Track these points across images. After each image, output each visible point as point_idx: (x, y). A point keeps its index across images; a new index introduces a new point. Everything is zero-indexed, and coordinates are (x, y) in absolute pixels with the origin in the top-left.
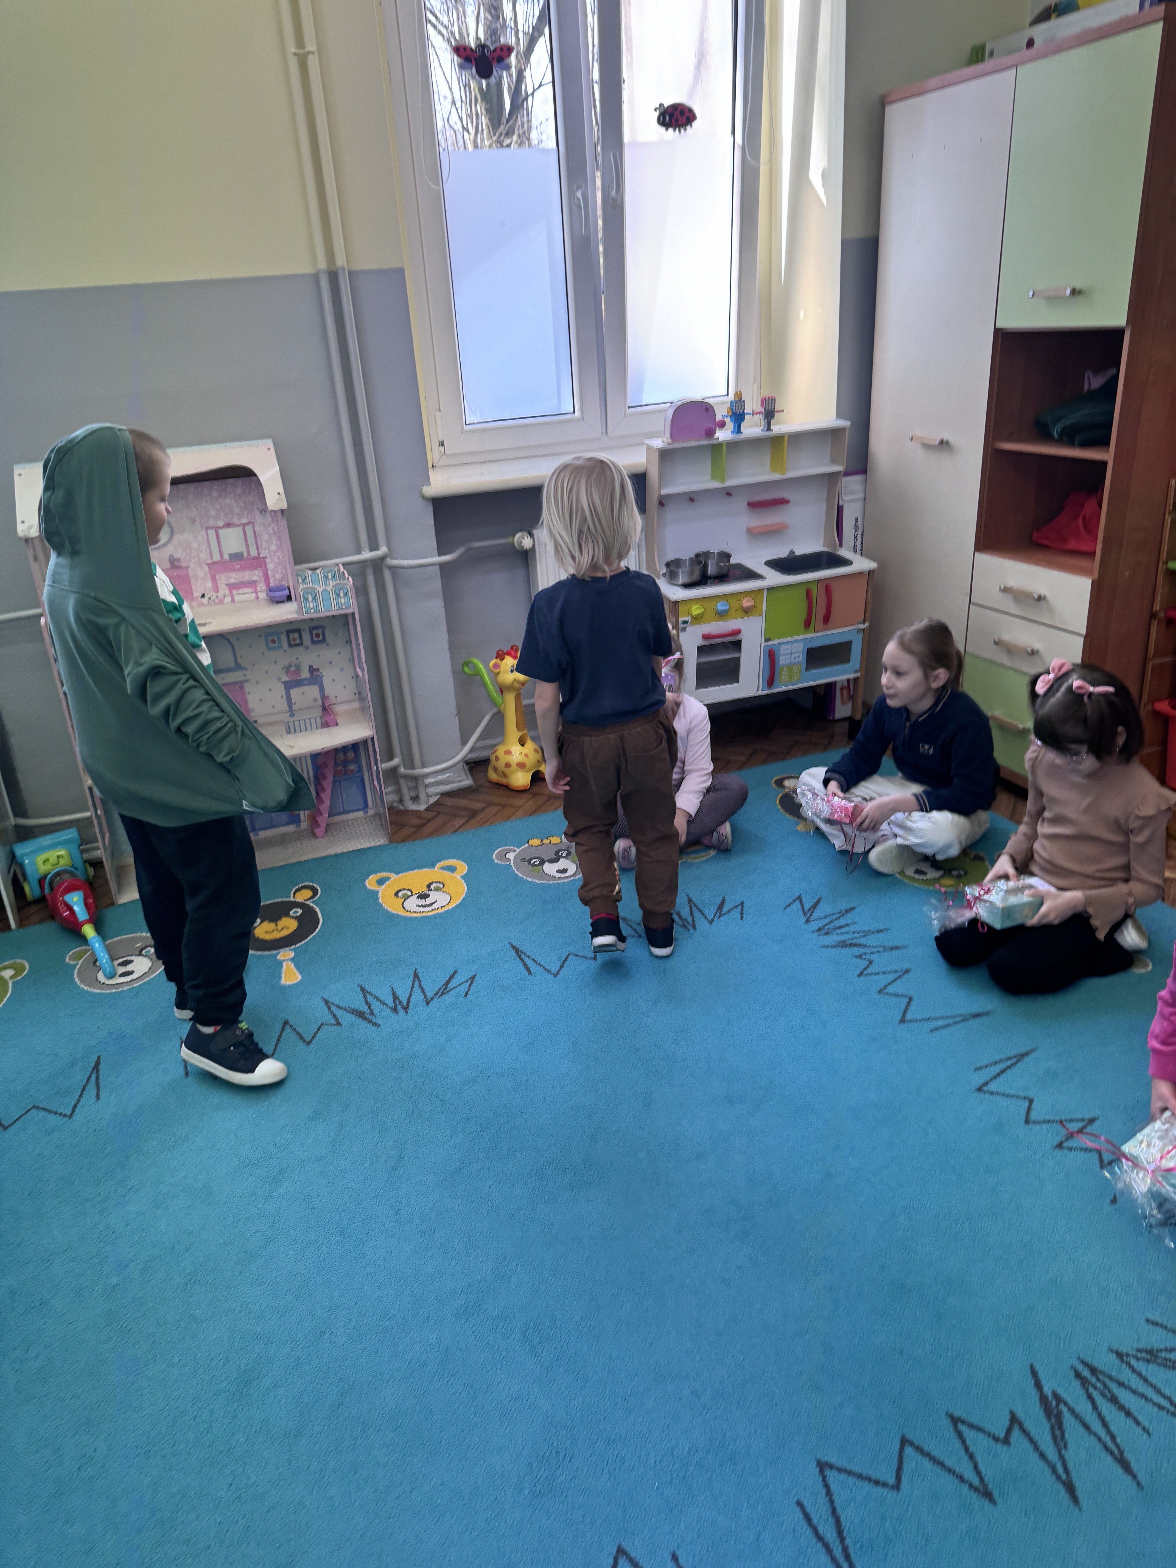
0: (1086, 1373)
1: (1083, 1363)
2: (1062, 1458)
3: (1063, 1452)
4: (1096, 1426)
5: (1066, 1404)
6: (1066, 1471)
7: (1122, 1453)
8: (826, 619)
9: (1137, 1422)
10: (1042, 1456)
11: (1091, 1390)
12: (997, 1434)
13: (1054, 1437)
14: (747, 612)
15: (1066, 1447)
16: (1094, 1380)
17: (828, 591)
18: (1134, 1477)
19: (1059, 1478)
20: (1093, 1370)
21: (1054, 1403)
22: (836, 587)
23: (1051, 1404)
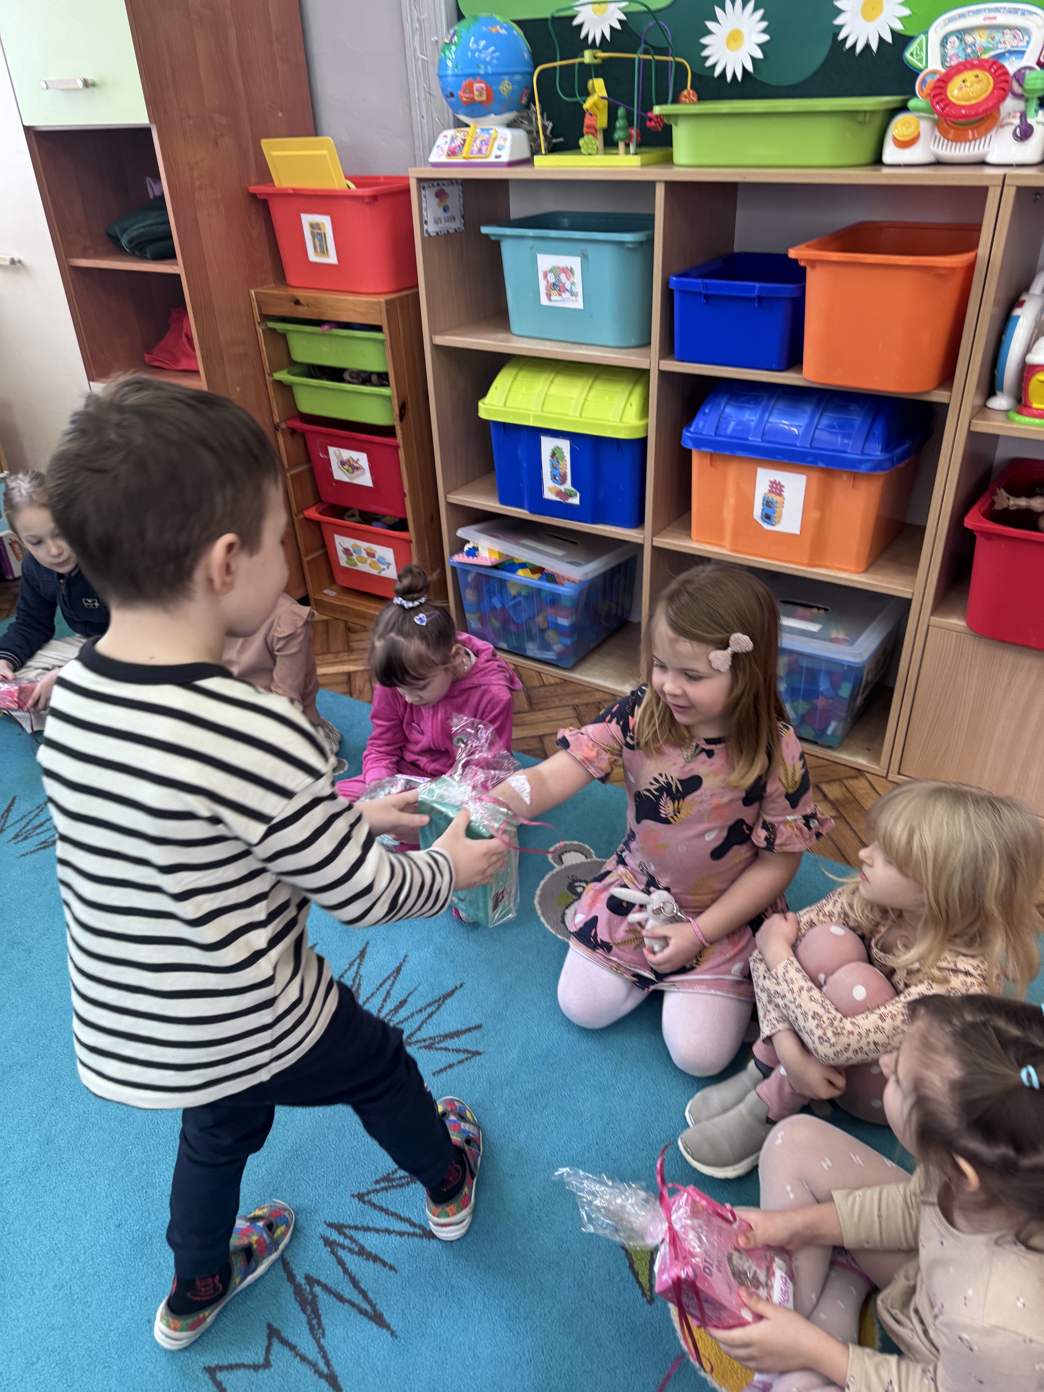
0: (334, 1235)
1: (330, 1225)
2: (321, 1348)
3: (322, 1341)
4: (349, 1292)
5: (319, 1283)
6: (327, 1363)
7: (373, 1306)
9: (384, 1264)
10: (303, 1359)
11: (341, 1253)
12: (257, 1363)
13: (312, 1329)
15: (324, 1335)
16: (340, 1239)
18: (388, 1327)
19: (321, 1375)
20: (339, 1228)
21: (308, 1288)
23: (306, 1289)
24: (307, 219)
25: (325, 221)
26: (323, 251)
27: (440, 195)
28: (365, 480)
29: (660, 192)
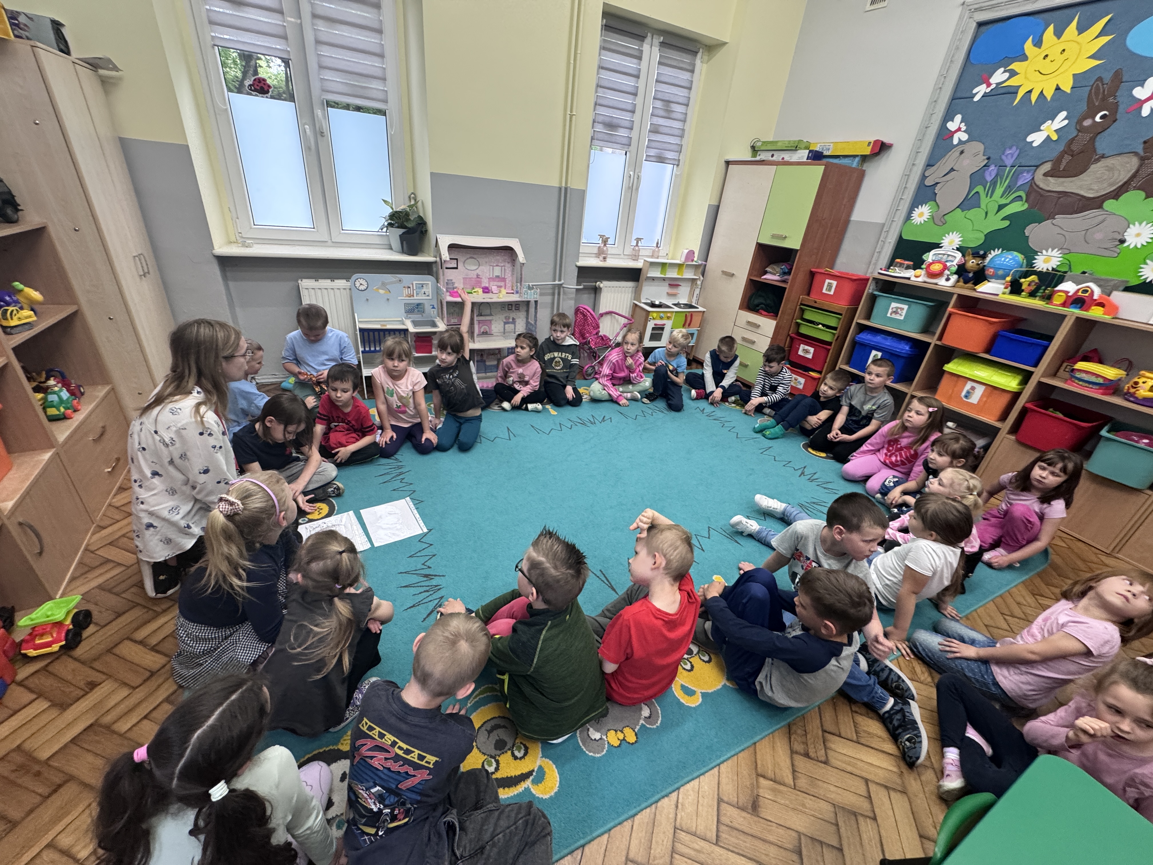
8: (689, 325)
14: (668, 318)
17: (691, 315)
22: (694, 314)
24: (827, 281)
25: (834, 283)
26: (830, 290)
27: (877, 283)
28: (810, 356)
29: (955, 297)
